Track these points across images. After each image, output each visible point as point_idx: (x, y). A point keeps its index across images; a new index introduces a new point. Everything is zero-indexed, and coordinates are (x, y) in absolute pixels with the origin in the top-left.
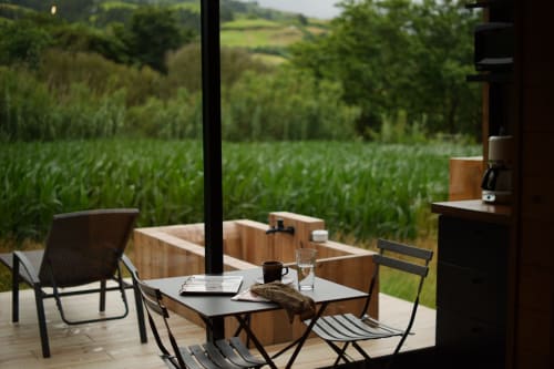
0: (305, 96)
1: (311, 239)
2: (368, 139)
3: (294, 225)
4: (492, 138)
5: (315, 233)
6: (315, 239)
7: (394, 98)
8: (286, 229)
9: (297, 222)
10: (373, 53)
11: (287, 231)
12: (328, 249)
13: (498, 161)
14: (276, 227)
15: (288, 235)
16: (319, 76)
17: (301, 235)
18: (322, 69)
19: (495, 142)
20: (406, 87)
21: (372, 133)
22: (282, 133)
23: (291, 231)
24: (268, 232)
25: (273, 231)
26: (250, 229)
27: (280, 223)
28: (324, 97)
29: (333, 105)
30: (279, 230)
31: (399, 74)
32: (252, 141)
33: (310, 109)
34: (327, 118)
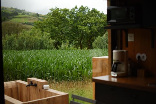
0: (39, 36)
1: (43, 88)
2: (58, 49)
3: (36, 83)
4: (114, 51)
5: (45, 86)
6: (44, 88)
7: (64, 37)
8: (34, 84)
9: (38, 82)
10: (58, 24)
11: (34, 85)
12: (49, 92)
13: (117, 60)
14: (30, 84)
15: (34, 87)
16: (43, 31)
17: (39, 87)
18: (44, 29)
19: (115, 52)
20: (68, 33)
21: (59, 47)
22: (32, 47)
23: (36, 85)
24: (27, 86)
25: (29, 85)
26: (21, 84)
27: (31, 82)
28: (44, 37)
29: (47, 39)
30: (31, 85)
31: (66, 30)
32: (23, 50)
33: (40, 40)
34: (45, 43)
